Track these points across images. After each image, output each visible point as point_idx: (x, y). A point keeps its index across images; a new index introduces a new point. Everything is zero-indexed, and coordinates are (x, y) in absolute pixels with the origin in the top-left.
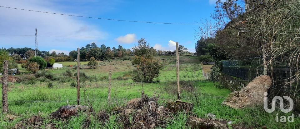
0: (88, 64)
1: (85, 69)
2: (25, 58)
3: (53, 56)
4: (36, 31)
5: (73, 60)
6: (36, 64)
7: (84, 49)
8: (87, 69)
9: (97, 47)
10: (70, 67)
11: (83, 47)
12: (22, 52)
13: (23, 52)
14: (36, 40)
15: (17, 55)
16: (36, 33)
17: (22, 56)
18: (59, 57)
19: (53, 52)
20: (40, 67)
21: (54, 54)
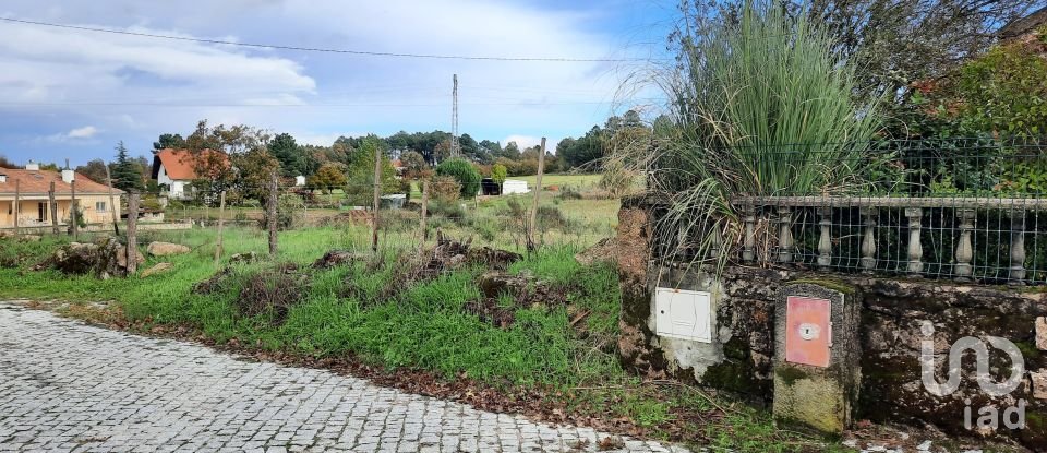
0: (603, 184)
1: (591, 198)
2: (436, 163)
3: (509, 157)
4: (455, 81)
5: (566, 170)
6: (451, 180)
7: (597, 134)
8: (598, 198)
9: (641, 125)
10: (552, 193)
11: (596, 126)
12: (427, 146)
13: (430, 145)
14: (455, 109)
15: (414, 153)
16: (455, 88)
17: (427, 158)
18: (526, 161)
19: (510, 144)
20: (462, 190)
21: (511, 152)
